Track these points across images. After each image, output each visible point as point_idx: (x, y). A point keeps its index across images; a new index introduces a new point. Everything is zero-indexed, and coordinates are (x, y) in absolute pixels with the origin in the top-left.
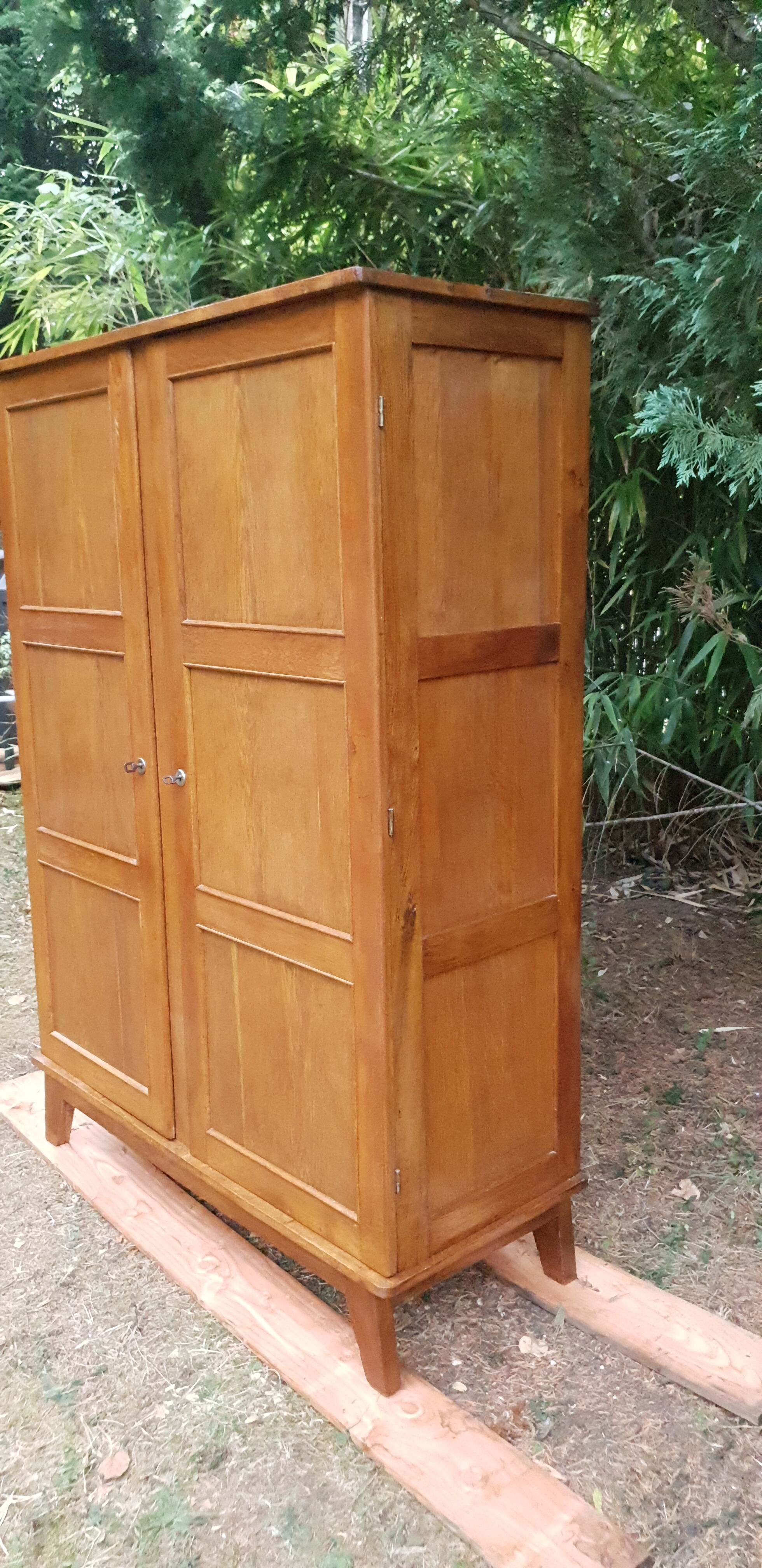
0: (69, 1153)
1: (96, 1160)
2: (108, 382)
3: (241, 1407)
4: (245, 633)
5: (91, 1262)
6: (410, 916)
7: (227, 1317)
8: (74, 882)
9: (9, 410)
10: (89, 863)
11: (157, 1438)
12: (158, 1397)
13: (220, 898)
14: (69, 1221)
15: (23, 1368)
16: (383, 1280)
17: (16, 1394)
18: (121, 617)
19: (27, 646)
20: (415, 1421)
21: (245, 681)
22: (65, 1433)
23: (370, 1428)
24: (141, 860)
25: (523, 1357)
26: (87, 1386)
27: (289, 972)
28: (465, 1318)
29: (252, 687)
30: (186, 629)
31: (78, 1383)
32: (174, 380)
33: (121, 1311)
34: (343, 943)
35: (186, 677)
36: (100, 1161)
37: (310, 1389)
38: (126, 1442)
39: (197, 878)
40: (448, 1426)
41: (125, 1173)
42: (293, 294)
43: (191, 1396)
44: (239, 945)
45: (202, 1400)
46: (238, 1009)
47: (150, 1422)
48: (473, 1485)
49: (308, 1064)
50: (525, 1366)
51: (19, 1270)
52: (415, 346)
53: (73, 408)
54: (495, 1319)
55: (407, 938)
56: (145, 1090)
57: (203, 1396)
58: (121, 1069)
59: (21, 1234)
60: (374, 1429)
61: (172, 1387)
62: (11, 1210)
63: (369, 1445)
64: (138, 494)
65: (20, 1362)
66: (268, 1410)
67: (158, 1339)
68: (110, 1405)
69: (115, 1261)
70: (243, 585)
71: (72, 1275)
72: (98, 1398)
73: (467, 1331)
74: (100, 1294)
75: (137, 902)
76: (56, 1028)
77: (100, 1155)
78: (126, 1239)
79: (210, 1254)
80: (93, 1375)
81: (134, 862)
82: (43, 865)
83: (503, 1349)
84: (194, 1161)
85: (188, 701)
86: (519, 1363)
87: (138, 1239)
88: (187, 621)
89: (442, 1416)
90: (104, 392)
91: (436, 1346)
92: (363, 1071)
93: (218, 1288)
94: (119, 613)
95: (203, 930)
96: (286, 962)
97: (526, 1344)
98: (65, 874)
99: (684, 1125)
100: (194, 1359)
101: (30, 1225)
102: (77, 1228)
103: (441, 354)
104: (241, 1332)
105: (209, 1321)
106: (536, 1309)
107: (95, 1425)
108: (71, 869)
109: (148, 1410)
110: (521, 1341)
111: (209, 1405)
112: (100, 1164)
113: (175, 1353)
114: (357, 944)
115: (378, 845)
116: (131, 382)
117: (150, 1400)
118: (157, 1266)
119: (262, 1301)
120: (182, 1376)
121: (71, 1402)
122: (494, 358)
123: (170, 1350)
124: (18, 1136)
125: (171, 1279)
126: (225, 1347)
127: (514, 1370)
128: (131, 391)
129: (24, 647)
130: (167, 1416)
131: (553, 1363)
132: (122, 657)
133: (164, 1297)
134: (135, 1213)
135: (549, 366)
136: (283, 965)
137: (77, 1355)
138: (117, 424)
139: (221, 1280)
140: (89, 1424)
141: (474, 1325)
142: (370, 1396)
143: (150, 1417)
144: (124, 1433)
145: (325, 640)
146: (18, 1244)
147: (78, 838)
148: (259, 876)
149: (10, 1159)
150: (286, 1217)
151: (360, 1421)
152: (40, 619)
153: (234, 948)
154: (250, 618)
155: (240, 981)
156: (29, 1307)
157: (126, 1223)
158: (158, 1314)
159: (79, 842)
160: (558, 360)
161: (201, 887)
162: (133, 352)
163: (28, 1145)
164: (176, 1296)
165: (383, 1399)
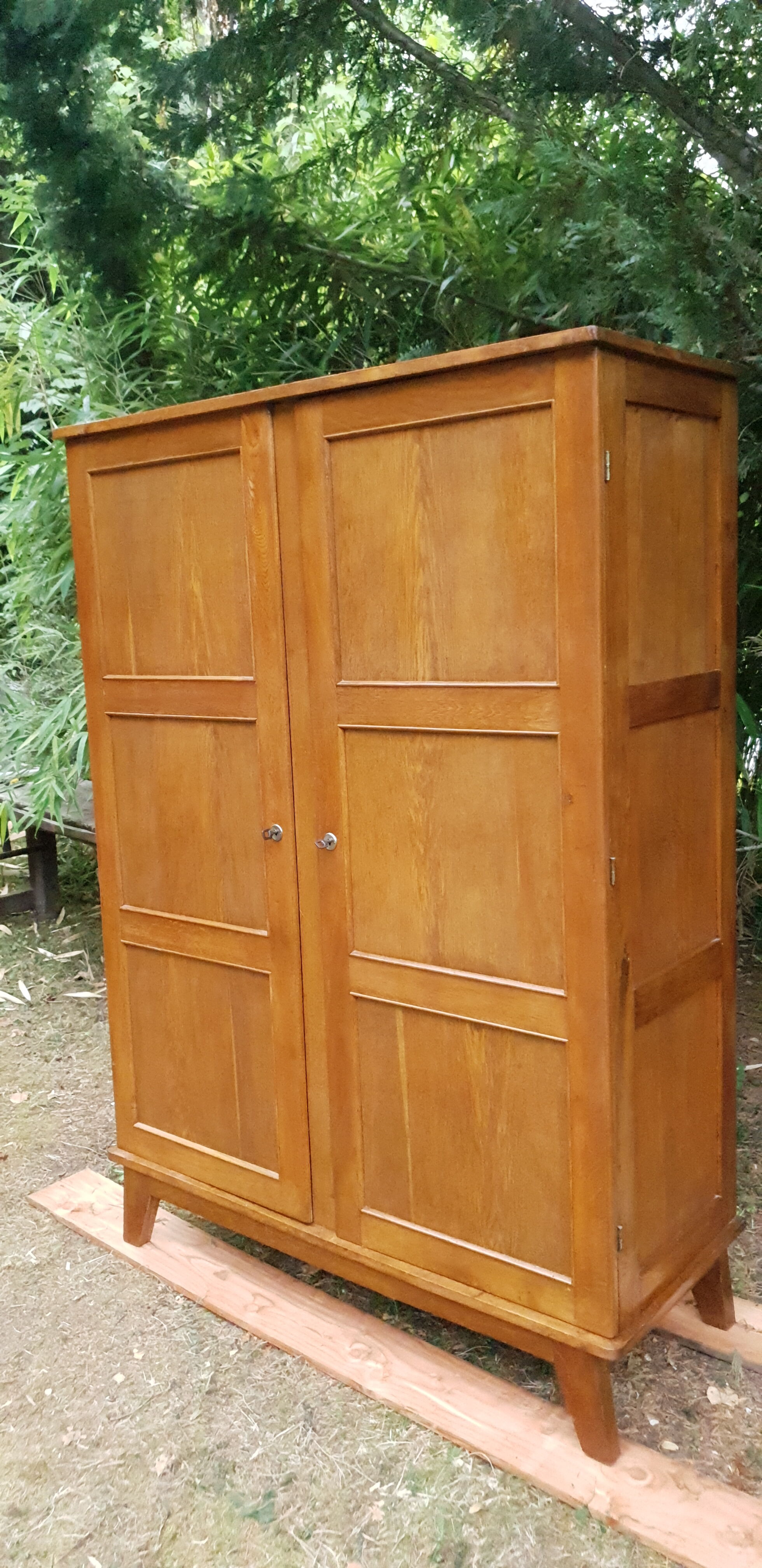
0: (154, 1251)
1: (189, 1258)
2: (239, 442)
3: (460, 1496)
4: (424, 690)
5: (226, 1366)
6: (625, 966)
7: (406, 1404)
8: (171, 960)
9: (92, 474)
10: (196, 938)
11: (383, 1542)
12: (365, 1498)
13: (383, 963)
14: (183, 1325)
15: (204, 1488)
16: (609, 1343)
17: (207, 1516)
18: (253, 682)
19: (111, 716)
20: (649, 1486)
21: (419, 738)
22: (279, 1552)
23: (608, 1500)
24: (272, 931)
25: (715, 1408)
26: (281, 1498)
27: (476, 1033)
28: (641, 1376)
29: (429, 745)
30: (342, 690)
31: (270, 1495)
32: (330, 440)
33: (284, 1411)
34: (553, 999)
35: (341, 738)
36: (193, 1257)
37: (527, 1467)
38: (351, 1551)
39: (350, 944)
40: (685, 1487)
41: (224, 1267)
42: (506, 353)
43: (403, 1493)
44: (405, 1009)
45: (414, 1495)
46: (404, 1078)
47: (368, 1526)
48: (741, 1545)
49: (502, 1127)
50: (722, 1417)
51: (152, 1382)
52: (628, 403)
53: (184, 470)
54: (670, 1372)
55: (624, 989)
56: (275, 1175)
57: (415, 1490)
58: (236, 1155)
59: (137, 1345)
60: (613, 1499)
61: (377, 1485)
62: (115, 1320)
63: (615, 1517)
64: (278, 557)
65: (198, 1481)
66: (487, 1496)
67: (336, 1438)
68: (315, 1515)
69: (252, 1361)
70: (420, 643)
71: (213, 1381)
72: (299, 1509)
73: (648, 1388)
74: (254, 1397)
75: (267, 976)
76: (139, 1119)
77: (192, 1251)
78: (254, 1335)
79: (357, 1342)
80: (283, 1485)
81: (264, 933)
82: (127, 945)
83: (691, 1402)
84: (343, 1243)
85: (342, 764)
86: (716, 1415)
87: (272, 1333)
88: (343, 682)
89: (674, 1477)
90: (236, 453)
91: (627, 1408)
92: (580, 1129)
93: (381, 1375)
94: (251, 678)
95: (356, 997)
96: (471, 1023)
97: (714, 1395)
98: (162, 953)
99: (756, 1162)
100: (386, 1453)
101: (142, 1333)
102: (194, 1331)
103: (642, 411)
104: (428, 1418)
105: (385, 1411)
106: (704, 1358)
107: (309, 1537)
108: (171, 947)
109: (359, 1514)
110: (709, 1393)
111: (425, 1499)
112: (193, 1260)
113: (362, 1450)
114: (573, 999)
115: (601, 895)
116: (270, 443)
117: (361, 1503)
118: (303, 1360)
119: (434, 1383)
120: (381, 1473)
121: (272, 1517)
122: (675, 416)
123: (354, 1446)
124: (89, 1240)
125: (324, 1372)
126: (412, 1436)
127: (714, 1422)
128: (271, 450)
129: (107, 719)
130: (384, 1517)
131: (748, 1410)
132: (253, 723)
133: (323, 1393)
134: (256, 1308)
135: (710, 426)
136: (468, 1028)
137: (256, 1466)
138: (251, 485)
139: (379, 1366)
140: (301, 1538)
141: (652, 1381)
142: (593, 1468)
143: (365, 1522)
144: (344, 1542)
145: (534, 693)
146: (138, 1356)
147: (181, 914)
148: (435, 936)
149: (89, 1267)
150: (472, 1289)
151: (594, 1494)
152: (135, 689)
153: (399, 1014)
154: (428, 676)
155: (407, 1048)
156: (181, 1420)
157: (251, 1319)
158: (326, 1412)
159: (183, 918)
160: (716, 419)
161: (355, 953)
162: (273, 414)
163: (105, 1249)
164: (336, 1389)
165: (605, 1468)
